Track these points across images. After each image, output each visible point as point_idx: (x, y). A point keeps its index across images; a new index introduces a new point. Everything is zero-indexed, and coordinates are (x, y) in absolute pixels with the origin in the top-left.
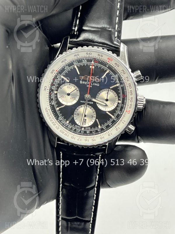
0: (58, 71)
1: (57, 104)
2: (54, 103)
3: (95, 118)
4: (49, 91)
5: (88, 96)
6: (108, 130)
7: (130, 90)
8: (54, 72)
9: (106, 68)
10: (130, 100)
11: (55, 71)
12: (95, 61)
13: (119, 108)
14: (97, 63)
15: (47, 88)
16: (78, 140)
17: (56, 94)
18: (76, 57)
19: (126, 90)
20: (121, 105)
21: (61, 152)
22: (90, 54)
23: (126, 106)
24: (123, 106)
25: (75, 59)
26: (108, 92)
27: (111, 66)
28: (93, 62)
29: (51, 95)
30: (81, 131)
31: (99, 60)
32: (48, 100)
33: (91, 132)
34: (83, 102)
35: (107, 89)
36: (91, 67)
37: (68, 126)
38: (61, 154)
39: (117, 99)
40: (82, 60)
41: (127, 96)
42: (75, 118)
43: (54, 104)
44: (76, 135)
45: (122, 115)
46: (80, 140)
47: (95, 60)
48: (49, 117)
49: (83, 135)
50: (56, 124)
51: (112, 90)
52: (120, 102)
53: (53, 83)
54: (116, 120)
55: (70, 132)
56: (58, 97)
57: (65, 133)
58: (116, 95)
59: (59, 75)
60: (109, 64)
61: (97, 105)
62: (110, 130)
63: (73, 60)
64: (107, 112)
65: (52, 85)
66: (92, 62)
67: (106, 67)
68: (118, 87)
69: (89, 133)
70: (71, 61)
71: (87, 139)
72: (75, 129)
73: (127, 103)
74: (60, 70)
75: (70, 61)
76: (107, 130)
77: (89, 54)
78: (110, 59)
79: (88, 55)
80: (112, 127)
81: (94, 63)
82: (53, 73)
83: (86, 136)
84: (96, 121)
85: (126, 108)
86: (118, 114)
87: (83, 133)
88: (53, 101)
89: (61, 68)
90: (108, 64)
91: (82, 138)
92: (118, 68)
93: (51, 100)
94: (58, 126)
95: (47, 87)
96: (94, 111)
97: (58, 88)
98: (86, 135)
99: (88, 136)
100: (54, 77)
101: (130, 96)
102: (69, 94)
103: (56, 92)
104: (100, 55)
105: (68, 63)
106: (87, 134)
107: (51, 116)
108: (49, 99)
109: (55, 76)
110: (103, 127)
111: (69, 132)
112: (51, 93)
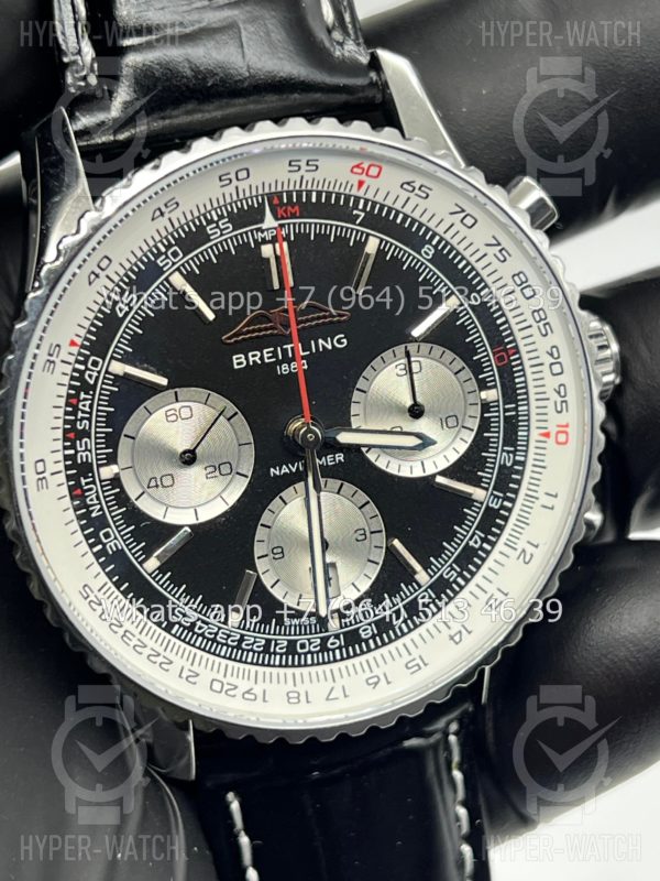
0: (79, 341)
1: (137, 536)
2: (115, 540)
3: (381, 539)
4: (62, 478)
5: (309, 431)
6: (473, 574)
7: (527, 307)
8: (64, 355)
9: (354, 230)
10: (546, 368)
11: (66, 348)
12: (280, 212)
13: (497, 435)
14: (293, 216)
15: (51, 468)
16: (327, 699)
17: (116, 481)
18: (163, 222)
19: (503, 315)
20: (506, 410)
21: (230, 796)
22: (243, 174)
23: (533, 404)
24: (516, 409)
25: (158, 238)
26: (410, 362)
27: (382, 207)
28: (269, 221)
29: (83, 497)
30: (329, 637)
31: (299, 194)
32: (79, 536)
33: (383, 627)
34: (285, 470)
35: (400, 349)
36: (267, 250)
37: (242, 638)
38: (235, 806)
39: (473, 385)
40: (201, 228)
41: (523, 350)
42: (267, 581)
43: (121, 544)
44: (305, 670)
45: (523, 464)
46: (337, 693)
47: (282, 204)
48: (121, 631)
49: (342, 659)
50: (172, 656)
51: (425, 347)
52: (491, 395)
53: (73, 423)
54: (502, 507)
55: (268, 670)
56: (132, 491)
57: (244, 685)
58: (459, 363)
59: (95, 364)
60: (366, 201)
61: (371, 456)
62: (484, 570)
63: (152, 243)
64: (440, 480)
65: (72, 435)
66: (262, 221)
67: (352, 219)
68: (454, 315)
69: (373, 637)
70: (139, 254)
71: (377, 671)
72: (289, 641)
73: (532, 391)
74: (89, 332)
75: (133, 260)
76: (467, 581)
77: (233, 176)
78: (365, 166)
79: (231, 189)
80: (488, 553)
81: (276, 224)
82: (58, 361)
83: (363, 658)
84: (390, 551)
85: (534, 417)
86: (502, 467)
87: (340, 648)
88: (113, 530)
89: (92, 315)
90: (357, 199)
91: (346, 681)
92: (423, 204)
93: (92, 526)
94: (187, 665)
95: (50, 459)
96: (362, 497)
97: (112, 441)
98: (363, 653)
99: (377, 653)
100: (71, 387)
101: (543, 345)
102: (189, 458)
103: (108, 472)
104: (303, 164)
105: (122, 272)
106: (366, 641)
107: (127, 626)
108: (83, 528)
109: (72, 378)
110: (444, 571)
111: (261, 669)
112: (78, 485)
